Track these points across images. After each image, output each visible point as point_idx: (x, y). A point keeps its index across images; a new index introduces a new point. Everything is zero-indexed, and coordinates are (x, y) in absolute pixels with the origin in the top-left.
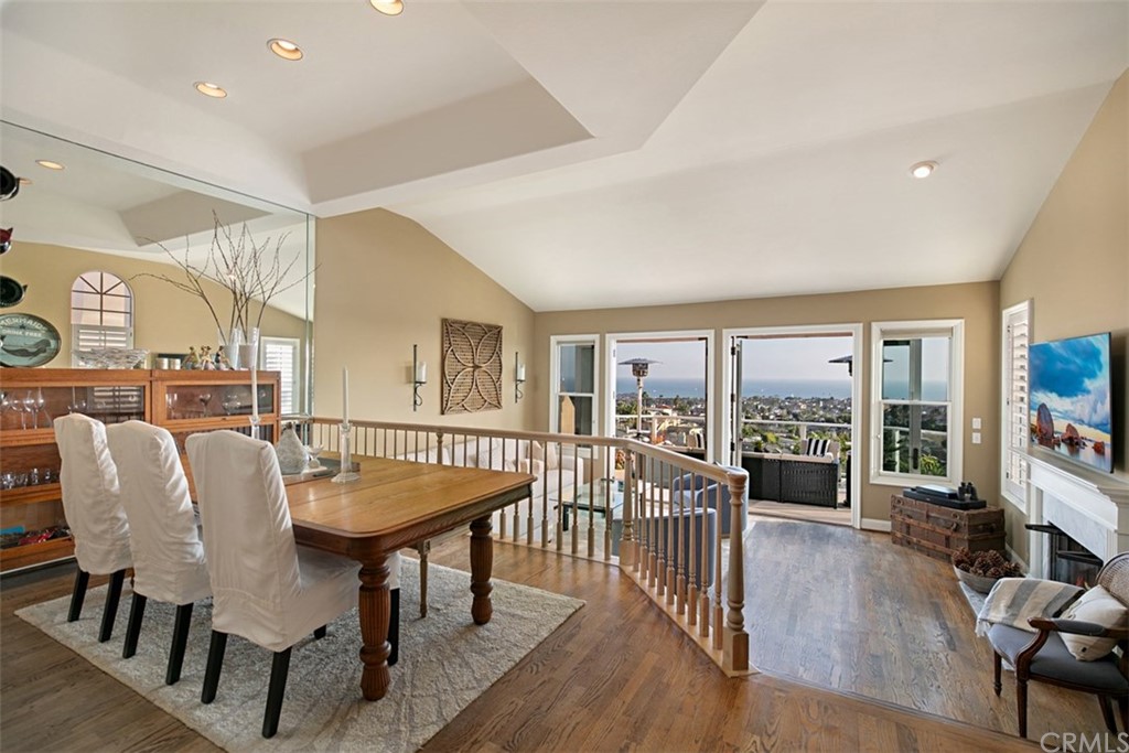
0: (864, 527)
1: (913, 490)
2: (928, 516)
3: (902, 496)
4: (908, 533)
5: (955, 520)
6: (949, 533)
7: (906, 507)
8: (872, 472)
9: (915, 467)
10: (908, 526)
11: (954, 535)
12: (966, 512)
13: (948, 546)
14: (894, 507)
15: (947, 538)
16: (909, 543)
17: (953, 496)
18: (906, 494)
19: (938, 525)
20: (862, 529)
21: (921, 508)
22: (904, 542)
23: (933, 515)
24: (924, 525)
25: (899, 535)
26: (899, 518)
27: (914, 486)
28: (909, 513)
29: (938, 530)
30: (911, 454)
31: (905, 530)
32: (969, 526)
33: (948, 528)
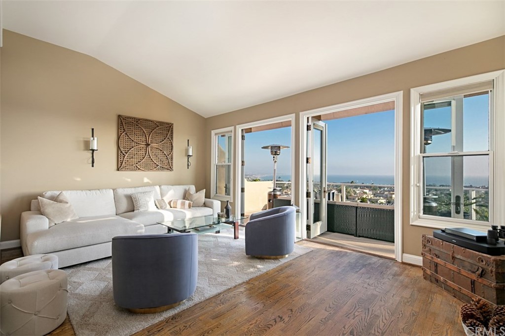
0: (404, 261)
1: (443, 231)
2: (453, 258)
3: (432, 237)
4: (436, 271)
5: (481, 264)
6: (474, 277)
7: (434, 247)
8: (412, 215)
9: (458, 212)
10: (436, 265)
11: (480, 280)
12: (493, 258)
13: (473, 290)
14: (424, 246)
15: (473, 283)
16: (437, 281)
17: (480, 239)
18: (435, 235)
19: (463, 267)
20: (403, 263)
21: (447, 248)
22: (433, 279)
23: (459, 257)
24: (450, 266)
25: (428, 272)
26: (429, 256)
27: (443, 227)
28: (437, 253)
29: (463, 272)
30: (453, 200)
31: (433, 268)
32: (497, 273)
33: (474, 272)
